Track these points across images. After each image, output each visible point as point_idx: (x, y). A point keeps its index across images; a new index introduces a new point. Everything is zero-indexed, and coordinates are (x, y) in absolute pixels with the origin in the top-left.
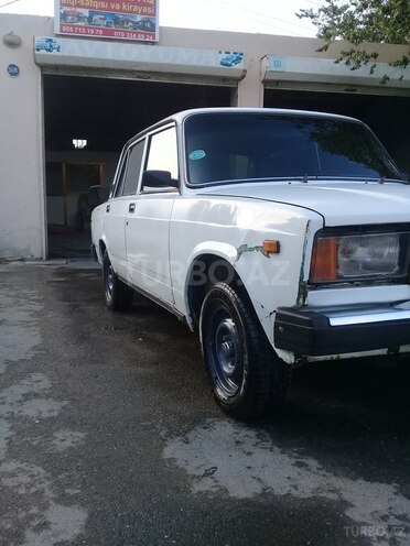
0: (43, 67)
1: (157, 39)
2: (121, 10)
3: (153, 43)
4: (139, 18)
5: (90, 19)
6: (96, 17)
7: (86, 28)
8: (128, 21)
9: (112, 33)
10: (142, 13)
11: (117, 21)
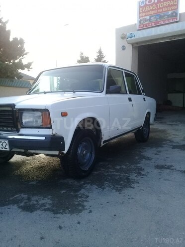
0: (133, 44)
1: (178, 20)
2: (163, 12)
3: (177, 22)
4: (170, 12)
5: (150, 20)
6: (152, 18)
7: (148, 24)
8: (165, 15)
9: (158, 23)
10: (172, 10)
11: (161, 17)
